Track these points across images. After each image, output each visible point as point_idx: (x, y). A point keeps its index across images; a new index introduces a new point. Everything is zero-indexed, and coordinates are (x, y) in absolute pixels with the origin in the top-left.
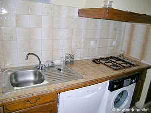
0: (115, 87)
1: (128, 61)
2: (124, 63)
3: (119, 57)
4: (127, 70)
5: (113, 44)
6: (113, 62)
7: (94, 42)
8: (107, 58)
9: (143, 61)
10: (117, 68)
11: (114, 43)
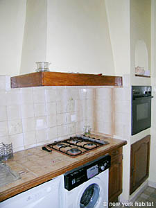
0: (74, 182)
1: (93, 140)
2: (89, 144)
3: (83, 137)
4: (91, 154)
5: (72, 120)
6: (73, 144)
7: (42, 120)
8: (65, 141)
9: (115, 137)
10: (77, 153)
11: (73, 118)
